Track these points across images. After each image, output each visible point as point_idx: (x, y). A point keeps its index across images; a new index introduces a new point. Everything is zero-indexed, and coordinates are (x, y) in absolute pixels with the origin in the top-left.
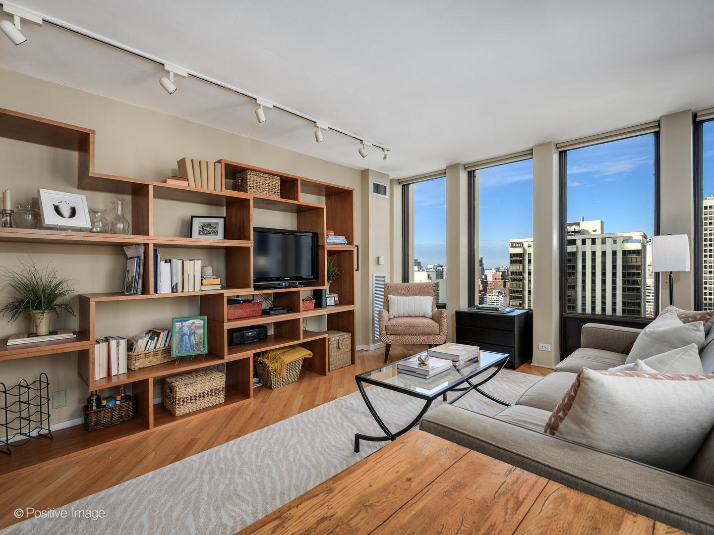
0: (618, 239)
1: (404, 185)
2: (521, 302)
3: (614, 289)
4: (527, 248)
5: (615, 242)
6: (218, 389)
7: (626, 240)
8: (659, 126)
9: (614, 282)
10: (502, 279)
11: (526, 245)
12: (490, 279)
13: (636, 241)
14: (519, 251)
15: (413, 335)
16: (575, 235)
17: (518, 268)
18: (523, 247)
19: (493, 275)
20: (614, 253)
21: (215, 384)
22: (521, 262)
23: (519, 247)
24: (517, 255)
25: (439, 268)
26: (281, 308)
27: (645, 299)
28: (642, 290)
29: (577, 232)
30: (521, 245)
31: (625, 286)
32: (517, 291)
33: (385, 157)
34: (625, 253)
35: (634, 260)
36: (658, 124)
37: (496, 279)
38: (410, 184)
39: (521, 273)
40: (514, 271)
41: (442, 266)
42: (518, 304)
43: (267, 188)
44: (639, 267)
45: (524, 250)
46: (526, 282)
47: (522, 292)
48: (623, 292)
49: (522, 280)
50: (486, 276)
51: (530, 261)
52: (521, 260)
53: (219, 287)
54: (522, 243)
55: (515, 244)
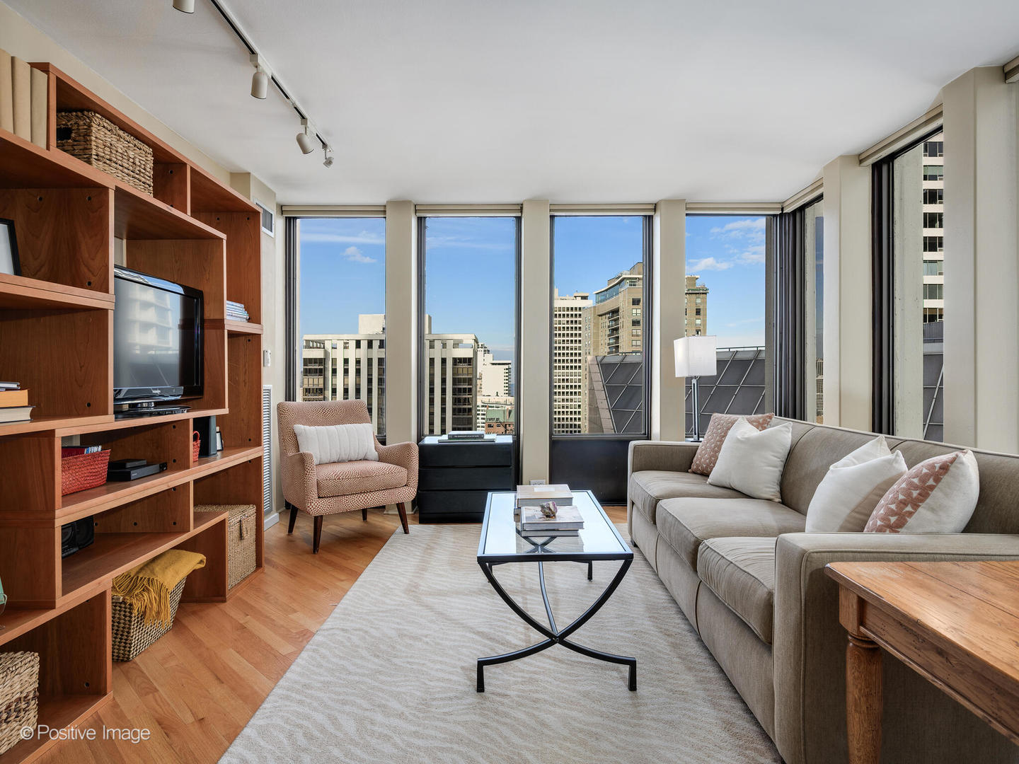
0: (448, 342)
1: (290, 218)
3: (443, 410)
4: (330, 351)
5: (444, 346)
6: (25, 697)
7: (457, 344)
8: (655, 210)
9: (443, 401)
11: (328, 345)
13: (466, 346)
14: (318, 354)
15: (361, 493)
17: (316, 382)
18: (324, 348)
20: (444, 361)
21: (17, 687)
22: (321, 372)
23: (318, 348)
24: (315, 361)
26: (144, 462)
27: (476, 423)
28: (473, 411)
30: (320, 344)
31: (455, 406)
33: (329, 162)
34: (456, 361)
35: (465, 372)
36: (655, 207)
38: (299, 218)
39: (321, 391)
40: (311, 386)
43: (131, 168)
44: (470, 380)
45: (326, 353)
48: (453, 415)
51: (334, 371)
52: (321, 370)
53: (25, 414)
54: (322, 342)
55: (311, 343)
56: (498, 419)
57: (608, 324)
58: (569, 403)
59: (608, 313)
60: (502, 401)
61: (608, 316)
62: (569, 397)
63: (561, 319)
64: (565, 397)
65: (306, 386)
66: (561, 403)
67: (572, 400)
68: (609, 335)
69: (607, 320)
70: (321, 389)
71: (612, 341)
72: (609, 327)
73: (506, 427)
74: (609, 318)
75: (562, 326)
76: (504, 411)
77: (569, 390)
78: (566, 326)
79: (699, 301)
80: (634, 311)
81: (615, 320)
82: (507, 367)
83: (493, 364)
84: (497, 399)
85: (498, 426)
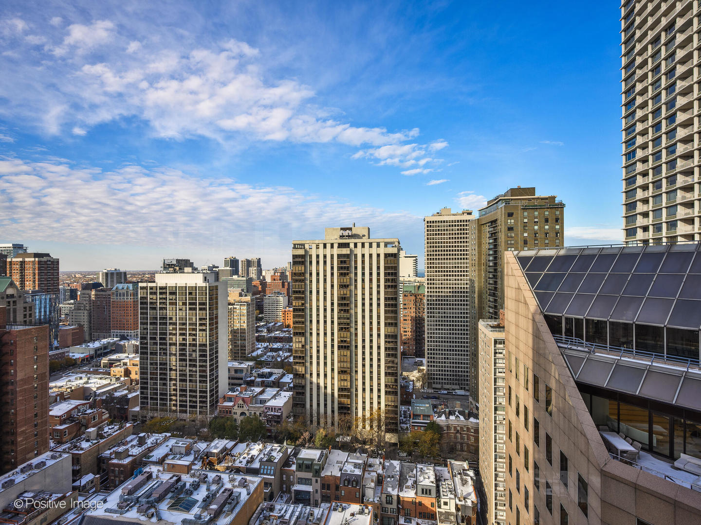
0: (381, 244)
2: (303, 302)
4: (308, 250)
5: (378, 246)
7: (386, 245)
9: (378, 281)
10: (280, 280)
11: (307, 247)
12: (268, 280)
14: (301, 252)
16: (349, 239)
17: (300, 269)
18: (304, 248)
19: (272, 276)
20: (378, 255)
22: (303, 263)
23: (301, 248)
25: (214, 269)
29: (350, 236)
30: (302, 246)
31: (386, 284)
32: (300, 292)
34: (386, 256)
35: (392, 262)
37: (274, 280)
39: (303, 274)
40: (297, 272)
41: (218, 267)
42: (300, 304)
44: (395, 267)
45: (306, 251)
46: (308, 282)
47: (303, 292)
48: (385, 289)
49: (304, 281)
50: (264, 277)
51: (311, 262)
55: (297, 246)
56: (411, 291)
57: (488, 230)
58: (460, 282)
59: (489, 223)
60: (413, 280)
61: (488, 225)
62: (460, 278)
63: (454, 228)
64: (457, 278)
65: (294, 271)
66: (454, 282)
67: (461, 280)
68: (489, 238)
69: (487, 227)
70: (303, 273)
71: (491, 241)
72: (489, 232)
73: (416, 296)
74: (489, 226)
75: (454, 232)
76: (415, 286)
77: (460, 274)
78: (457, 232)
79: (558, 213)
80: (509, 221)
81: (494, 227)
82: (415, 259)
83: (406, 257)
84: (409, 279)
85: (411, 296)
